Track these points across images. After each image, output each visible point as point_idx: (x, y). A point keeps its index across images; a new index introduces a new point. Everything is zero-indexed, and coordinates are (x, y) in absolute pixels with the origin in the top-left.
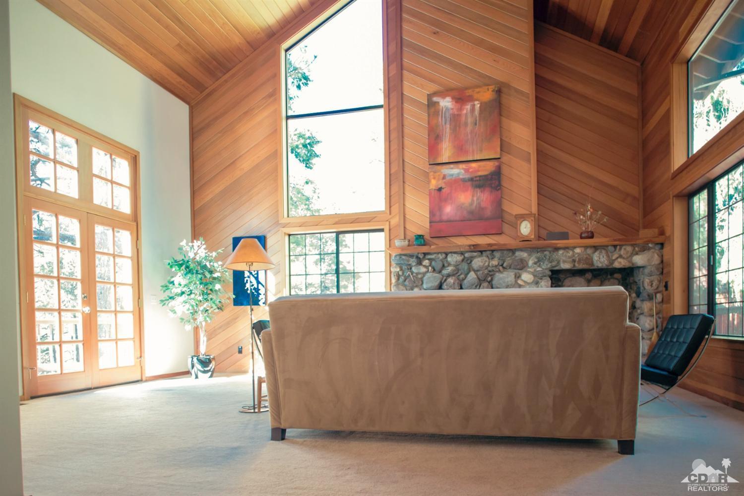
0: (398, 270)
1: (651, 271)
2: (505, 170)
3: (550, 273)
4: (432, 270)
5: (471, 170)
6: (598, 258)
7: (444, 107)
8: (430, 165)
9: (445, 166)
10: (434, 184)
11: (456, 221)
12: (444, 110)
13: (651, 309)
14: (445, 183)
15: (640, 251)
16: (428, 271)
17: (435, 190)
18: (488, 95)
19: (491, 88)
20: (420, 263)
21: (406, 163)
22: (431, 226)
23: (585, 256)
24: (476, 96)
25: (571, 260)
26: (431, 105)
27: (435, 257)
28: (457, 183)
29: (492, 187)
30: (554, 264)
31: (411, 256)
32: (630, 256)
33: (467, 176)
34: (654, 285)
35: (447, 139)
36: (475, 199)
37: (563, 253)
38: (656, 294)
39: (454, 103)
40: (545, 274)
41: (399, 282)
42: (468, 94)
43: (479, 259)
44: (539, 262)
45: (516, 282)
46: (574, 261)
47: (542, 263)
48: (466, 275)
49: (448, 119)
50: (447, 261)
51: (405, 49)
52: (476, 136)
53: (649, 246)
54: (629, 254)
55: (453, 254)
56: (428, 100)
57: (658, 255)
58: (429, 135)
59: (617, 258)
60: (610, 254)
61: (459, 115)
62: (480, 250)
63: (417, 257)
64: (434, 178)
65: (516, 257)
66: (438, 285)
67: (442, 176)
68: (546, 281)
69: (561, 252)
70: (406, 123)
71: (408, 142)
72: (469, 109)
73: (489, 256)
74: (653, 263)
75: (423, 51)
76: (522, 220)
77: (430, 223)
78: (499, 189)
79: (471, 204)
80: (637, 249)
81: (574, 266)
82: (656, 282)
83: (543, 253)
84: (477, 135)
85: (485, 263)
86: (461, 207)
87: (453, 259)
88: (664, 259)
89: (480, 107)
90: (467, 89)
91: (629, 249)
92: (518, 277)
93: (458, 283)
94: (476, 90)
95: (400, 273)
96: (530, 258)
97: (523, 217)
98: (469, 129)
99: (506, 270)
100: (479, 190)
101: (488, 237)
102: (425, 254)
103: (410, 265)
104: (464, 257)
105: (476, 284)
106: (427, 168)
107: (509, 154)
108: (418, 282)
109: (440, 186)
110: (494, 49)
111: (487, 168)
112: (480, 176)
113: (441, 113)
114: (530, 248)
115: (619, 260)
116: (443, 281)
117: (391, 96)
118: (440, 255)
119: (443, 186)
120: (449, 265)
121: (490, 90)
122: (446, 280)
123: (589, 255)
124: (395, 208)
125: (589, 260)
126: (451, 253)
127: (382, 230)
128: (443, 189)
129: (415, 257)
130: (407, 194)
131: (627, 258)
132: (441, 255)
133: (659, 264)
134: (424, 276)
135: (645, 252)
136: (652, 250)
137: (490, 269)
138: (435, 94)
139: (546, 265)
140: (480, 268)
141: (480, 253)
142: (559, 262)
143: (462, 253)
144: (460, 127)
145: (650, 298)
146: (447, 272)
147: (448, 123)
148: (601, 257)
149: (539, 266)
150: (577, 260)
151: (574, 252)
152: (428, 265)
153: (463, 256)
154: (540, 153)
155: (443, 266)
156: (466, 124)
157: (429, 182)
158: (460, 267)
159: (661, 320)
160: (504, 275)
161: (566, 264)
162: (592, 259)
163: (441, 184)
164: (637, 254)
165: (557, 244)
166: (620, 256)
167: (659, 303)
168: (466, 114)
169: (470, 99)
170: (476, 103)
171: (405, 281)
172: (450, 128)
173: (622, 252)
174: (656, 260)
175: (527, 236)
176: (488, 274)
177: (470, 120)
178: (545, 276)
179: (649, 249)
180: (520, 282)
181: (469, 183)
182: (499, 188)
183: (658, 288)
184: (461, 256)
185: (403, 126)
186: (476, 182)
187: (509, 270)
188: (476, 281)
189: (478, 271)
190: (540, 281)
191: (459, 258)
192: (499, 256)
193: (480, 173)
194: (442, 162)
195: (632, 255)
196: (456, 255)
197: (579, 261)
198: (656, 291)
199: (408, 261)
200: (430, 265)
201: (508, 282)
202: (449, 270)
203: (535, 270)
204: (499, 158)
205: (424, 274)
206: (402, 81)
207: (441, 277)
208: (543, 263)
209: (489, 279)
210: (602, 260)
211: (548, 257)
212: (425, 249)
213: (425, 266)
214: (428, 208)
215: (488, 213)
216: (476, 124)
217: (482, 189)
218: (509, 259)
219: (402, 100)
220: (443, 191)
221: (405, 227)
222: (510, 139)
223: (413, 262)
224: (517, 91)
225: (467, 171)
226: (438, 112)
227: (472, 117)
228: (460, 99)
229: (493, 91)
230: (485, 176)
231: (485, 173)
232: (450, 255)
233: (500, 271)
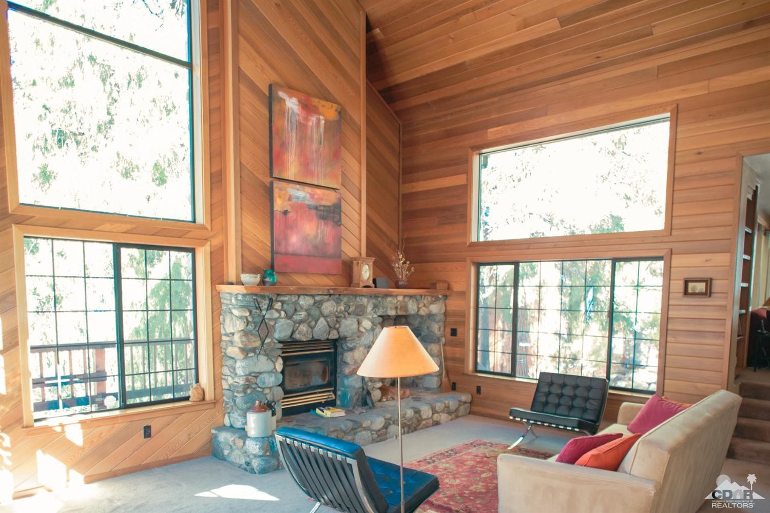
1: (440, 319)
3: (380, 318)
4: (285, 315)
5: (316, 197)
6: (411, 306)
7: (290, 108)
8: (274, 178)
9: (291, 185)
10: (279, 204)
11: (303, 255)
12: (290, 112)
14: (290, 205)
15: (435, 301)
16: (280, 316)
17: (280, 212)
18: (331, 113)
19: (335, 107)
20: (271, 306)
23: (404, 304)
24: (321, 109)
25: (395, 307)
26: (277, 100)
27: (287, 298)
28: (300, 208)
29: (333, 221)
30: (385, 310)
31: (263, 297)
33: (312, 203)
34: (441, 330)
35: (293, 150)
36: (319, 231)
38: (442, 337)
39: (300, 108)
40: (378, 321)
41: (248, 329)
42: (313, 103)
43: (328, 304)
44: (375, 307)
45: (359, 328)
46: (397, 309)
47: (377, 310)
48: (317, 321)
49: (294, 126)
50: (299, 304)
51: (241, 4)
52: (319, 156)
53: (439, 297)
54: (429, 304)
55: (306, 297)
56: (270, 91)
57: (444, 305)
58: (271, 138)
59: (422, 307)
60: (420, 303)
61: (305, 126)
64: (280, 197)
65: (358, 302)
66: (291, 332)
67: (288, 197)
68: (379, 327)
69: (389, 299)
72: (314, 122)
73: (336, 300)
74: (442, 312)
75: (262, 21)
76: (362, 264)
77: (272, 253)
78: (339, 225)
79: (316, 237)
80: (433, 299)
81: (397, 312)
82: (442, 327)
83: (377, 300)
84: (322, 157)
85: (334, 309)
86: (307, 239)
87: (304, 302)
88: (448, 309)
89: (325, 123)
90: (312, 96)
91: (430, 299)
92: (359, 323)
93: (310, 331)
94: (321, 101)
95: (250, 318)
96: (368, 304)
97: (365, 261)
98: (315, 146)
99: (350, 316)
100: (322, 222)
101: (327, 277)
105: (327, 332)
107: (344, 186)
108: (271, 330)
109: (285, 209)
110: (333, 60)
111: (329, 198)
112: (324, 206)
113: (287, 115)
114: (369, 294)
116: (295, 328)
118: (292, 297)
119: (289, 209)
120: (301, 309)
121: (334, 109)
122: (298, 328)
123: (407, 303)
125: (405, 307)
126: (304, 295)
128: (289, 212)
129: (267, 299)
131: (428, 307)
132: (295, 297)
133: (445, 313)
134: (276, 323)
135: (437, 301)
136: (441, 301)
137: (337, 314)
138: (279, 86)
139: (379, 313)
140: (331, 313)
141: (329, 297)
142: (387, 309)
143: (314, 297)
144: (306, 141)
145: (438, 341)
146: (300, 318)
147: (294, 131)
148: (413, 305)
149: (376, 313)
150: (399, 307)
151: (397, 300)
152: (280, 308)
153: (314, 300)
155: (296, 310)
156: (312, 139)
158: (311, 312)
160: (350, 322)
161: (392, 311)
162: (408, 306)
163: (287, 206)
164: (433, 303)
166: (424, 305)
168: (312, 127)
169: (316, 110)
170: (321, 117)
172: (296, 138)
173: (425, 301)
174: (443, 308)
175: (366, 282)
176: (336, 320)
177: (315, 136)
179: (439, 299)
180: (362, 329)
181: (314, 212)
182: (340, 223)
183: (443, 332)
184: (312, 299)
186: (320, 212)
187: (353, 316)
188: (327, 328)
189: (327, 317)
190: (376, 328)
191: (310, 301)
192: (346, 301)
193: (324, 203)
194: (287, 179)
195: (431, 304)
196: (307, 298)
197: (401, 309)
198: (442, 335)
199: (260, 303)
200: (283, 309)
201: (352, 329)
202: (302, 316)
203: (372, 316)
204: (340, 189)
205: (277, 320)
207: (294, 323)
209: (338, 326)
210: (413, 308)
211: (381, 304)
213: (277, 311)
215: (331, 251)
216: (321, 143)
217: (326, 221)
218: (353, 304)
220: (289, 215)
222: (346, 170)
223: (264, 304)
224: (351, 119)
225: (312, 196)
226: (284, 113)
227: (317, 133)
228: (306, 105)
229: (336, 110)
230: (329, 207)
231: (329, 204)
232: (302, 297)
233: (345, 317)
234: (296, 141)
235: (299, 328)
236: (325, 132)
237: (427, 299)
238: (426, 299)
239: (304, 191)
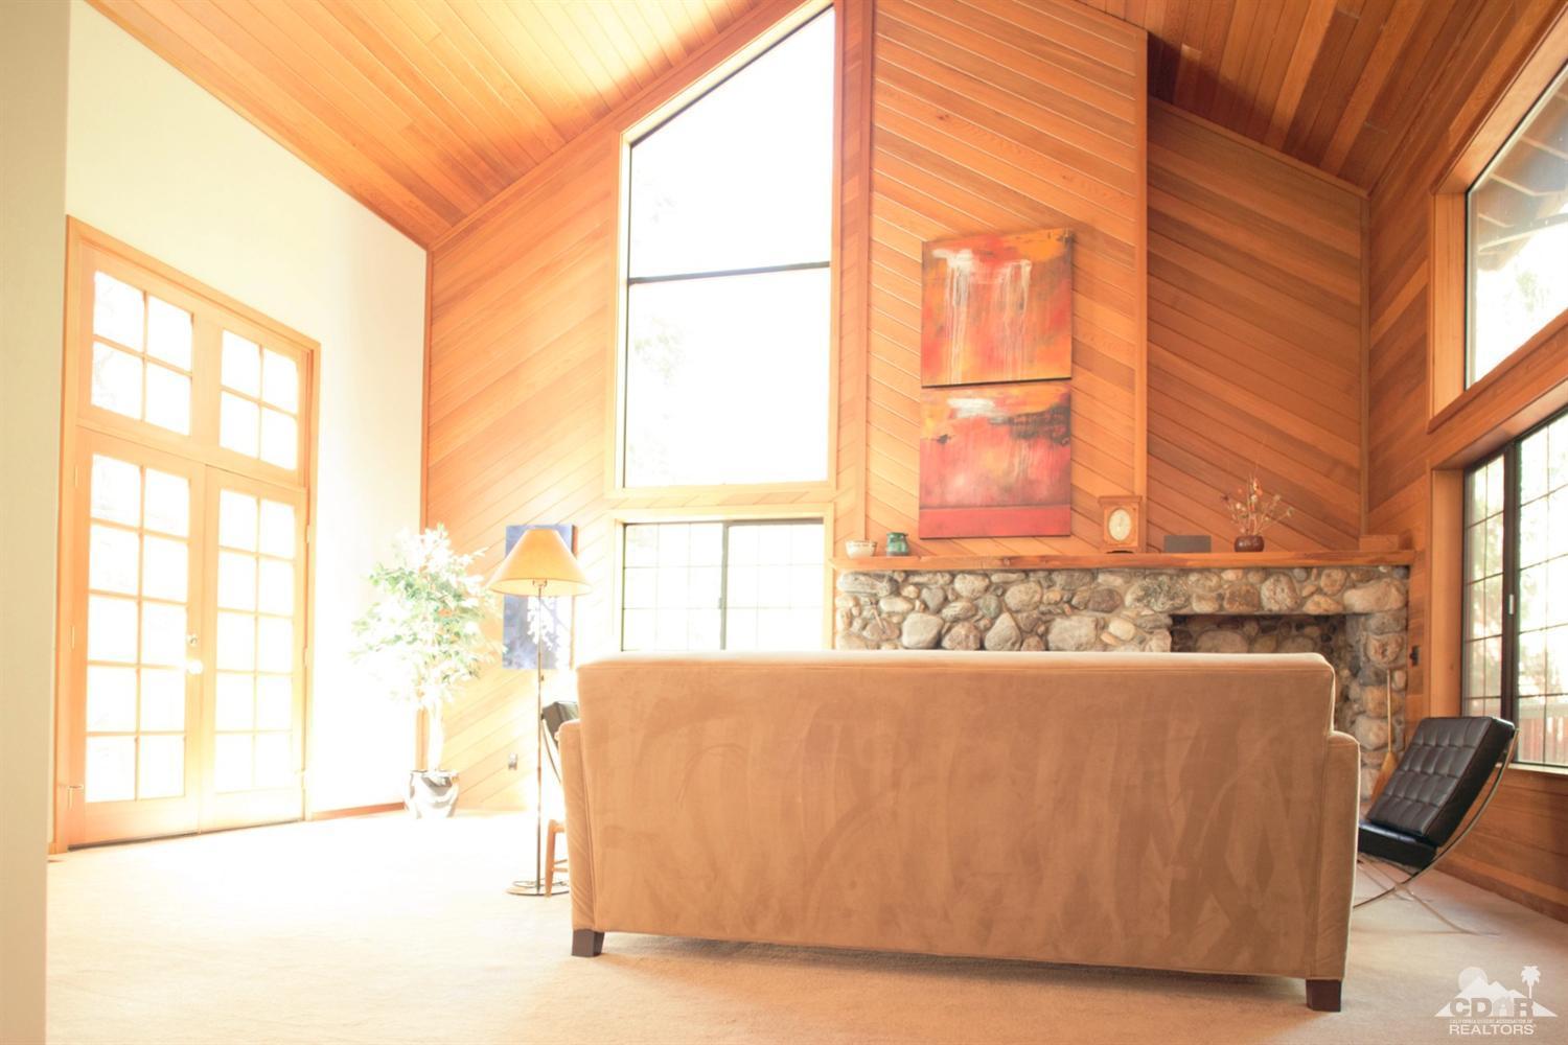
0: (851, 604)
1: (1383, 623)
2: (1080, 404)
3: (1169, 621)
4: (923, 606)
5: (1008, 401)
6: (1272, 593)
7: (955, 268)
8: (924, 387)
9: (955, 392)
10: (931, 429)
11: (975, 506)
12: (956, 274)
13: (1382, 704)
14: (955, 427)
15: (1361, 581)
16: (913, 609)
17: (932, 440)
18: (1049, 247)
19: (1056, 233)
20: (896, 591)
21: (873, 384)
22: (921, 516)
23: (1244, 588)
24: (1023, 249)
25: (1214, 594)
26: (930, 264)
27: (929, 580)
28: (977, 427)
29: (1051, 438)
30: (1179, 602)
31: (880, 577)
32: (1339, 591)
33: (1001, 415)
34: (1388, 653)
35: (961, 337)
36: (1016, 461)
37: (1198, 580)
38: (1392, 671)
39: (977, 261)
40: (1158, 623)
41: (852, 629)
42: (1006, 245)
43: (1022, 587)
44: (1146, 596)
45: (1098, 637)
46: (1221, 597)
47: (1153, 600)
48: (993, 620)
49: (964, 296)
50: (953, 589)
51: (877, 147)
52: (1021, 331)
53: (1379, 572)
54: (1337, 587)
55: (967, 576)
56: (923, 254)
57: (1398, 590)
58: (923, 327)
59: (1312, 594)
60: (1297, 585)
61: (988, 288)
62: (1022, 569)
63: (891, 580)
64: (931, 416)
65: (1099, 584)
66: (934, 638)
67: (947, 413)
68: (1159, 636)
69: (1193, 578)
70: (874, 299)
71: (878, 339)
72: (1008, 275)
73: (1043, 582)
74: (1387, 608)
75: (916, 155)
76: (1113, 508)
77: (921, 508)
78: (1067, 442)
79: (1008, 473)
80: (1353, 576)
81: (1221, 607)
82: (1394, 646)
83: (1157, 579)
84: (1024, 330)
85: (1033, 597)
86: (988, 478)
87: (963, 585)
88: (1411, 598)
89: (1031, 272)
90: (1005, 233)
91: (1338, 575)
92: (1101, 627)
93: (975, 636)
94: (1021, 236)
95: (855, 612)
96: (1128, 588)
97: (1115, 503)
98: (1007, 316)
99: (1076, 611)
100: (1024, 444)
101: (1041, 542)
102: (908, 573)
103: (875, 595)
104: (990, 582)
105: (1013, 640)
106: (918, 395)
107: (1089, 370)
108: (893, 632)
109: (942, 434)
110: (1063, 154)
111: (1044, 399)
112: (1027, 415)
113: (949, 281)
114: (1130, 567)
115: (1316, 598)
116: (944, 631)
117: (847, 243)
118: (939, 576)
119: (950, 432)
120: (958, 597)
121: (1054, 238)
122: (949, 629)
123: (1252, 585)
124: (848, 477)
125: (1253, 596)
126: (963, 572)
127: (818, 521)
128: (950, 438)
129: (886, 580)
130: (875, 447)
131: (1334, 595)
132: (943, 576)
133: (1400, 609)
134: (904, 619)
135: (1372, 582)
136: (1385, 580)
137: (1043, 608)
138: (939, 242)
139: (1161, 605)
140: (1023, 605)
141: (1023, 576)
142: (1188, 600)
143: (986, 575)
144: (988, 312)
145: (1380, 679)
146: (954, 613)
147: (964, 302)
148: (1279, 590)
149: (1148, 606)
150: (1228, 595)
151: (1220, 578)
152: (912, 596)
153: (987, 580)
154: (1153, 368)
156: (1002, 307)
157: (921, 423)
158: (981, 602)
159: (1402, 726)
160: (1073, 623)
161: (1203, 602)
162: (1259, 593)
163: (945, 428)
164: (1354, 586)
165: (1187, 560)
166: (1319, 591)
167: (1399, 691)
168: (1002, 285)
169: (1012, 254)
170: (1024, 263)
171: (864, 627)
172: (968, 312)
173: (1323, 582)
174: (1394, 600)
175: (1123, 543)
176: (1039, 619)
177: (1009, 298)
178: (1159, 627)
179: (1380, 577)
180: (1105, 638)
181: (1003, 430)
182: (1067, 439)
183: (1396, 659)
184: (984, 580)
185: (869, 305)
186: (1019, 427)
187: (1084, 612)
188: (1014, 633)
189: (1018, 612)
190: (1148, 636)
191: (979, 583)
192: (1063, 582)
193: (1029, 409)
194: (948, 383)
195: (1344, 588)
196: (969, 578)
197: (1232, 600)
198: (1392, 665)
199: (873, 587)
200: (918, 597)
201: (1080, 636)
202: (958, 609)
203: (1138, 614)
204: (1069, 379)
205: (904, 616)
206: (870, 213)
207: (941, 621)
208: (1156, 601)
209: (1042, 629)
210: (1280, 596)
211: (1166, 588)
212: (908, 563)
213: (908, 599)
214: (917, 477)
215: (1043, 491)
216: (1022, 306)
217: (1032, 442)
218: (1083, 588)
219: (869, 252)
220: (949, 443)
221: (867, 516)
222: (1092, 339)
223: (883, 588)
224: (1110, 241)
225: (1000, 403)
226: (944, 279)
227: (1015, 291)
228: (991, 253)
229: (1059, 240)
230: (1041, 414)
231: (1040, 409)
232: (959, 577)
233: (1063, 614)
234: (968, 317)
235: (954, 631)
236: (1032, 286)
237: (1329, 576)
238: (1323, 578)
239: (983, 397)
